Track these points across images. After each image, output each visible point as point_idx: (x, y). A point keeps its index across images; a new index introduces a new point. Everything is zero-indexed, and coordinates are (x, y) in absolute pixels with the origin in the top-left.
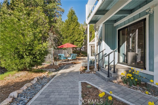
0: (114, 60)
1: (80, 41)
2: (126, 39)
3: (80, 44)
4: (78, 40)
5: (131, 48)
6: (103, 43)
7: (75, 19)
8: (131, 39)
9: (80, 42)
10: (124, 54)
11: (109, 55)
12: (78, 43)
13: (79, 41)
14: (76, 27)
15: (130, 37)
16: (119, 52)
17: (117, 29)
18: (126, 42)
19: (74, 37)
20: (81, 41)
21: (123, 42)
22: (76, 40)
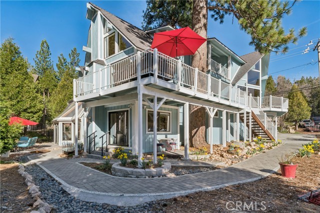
0: (106, 141)
1: (36, 113)
2: (115, 121)
3: (35, 118)
4: (29, 111)
5: (120, 130)
6: (93, 124)
7: (19, 65)
8: (120, 121)
9: (34, 114)
10: (114, 136)
11: (102, 137)
12: (29, 114)
13: (32, 112)
14: (25, 83)
15: (119, 119)
16: (109, 133)
17: (108, 111)
18: (115, 124)
19: (20, 103)
20: (38, 112)
21: (113, 124)
22: (25, 110)
